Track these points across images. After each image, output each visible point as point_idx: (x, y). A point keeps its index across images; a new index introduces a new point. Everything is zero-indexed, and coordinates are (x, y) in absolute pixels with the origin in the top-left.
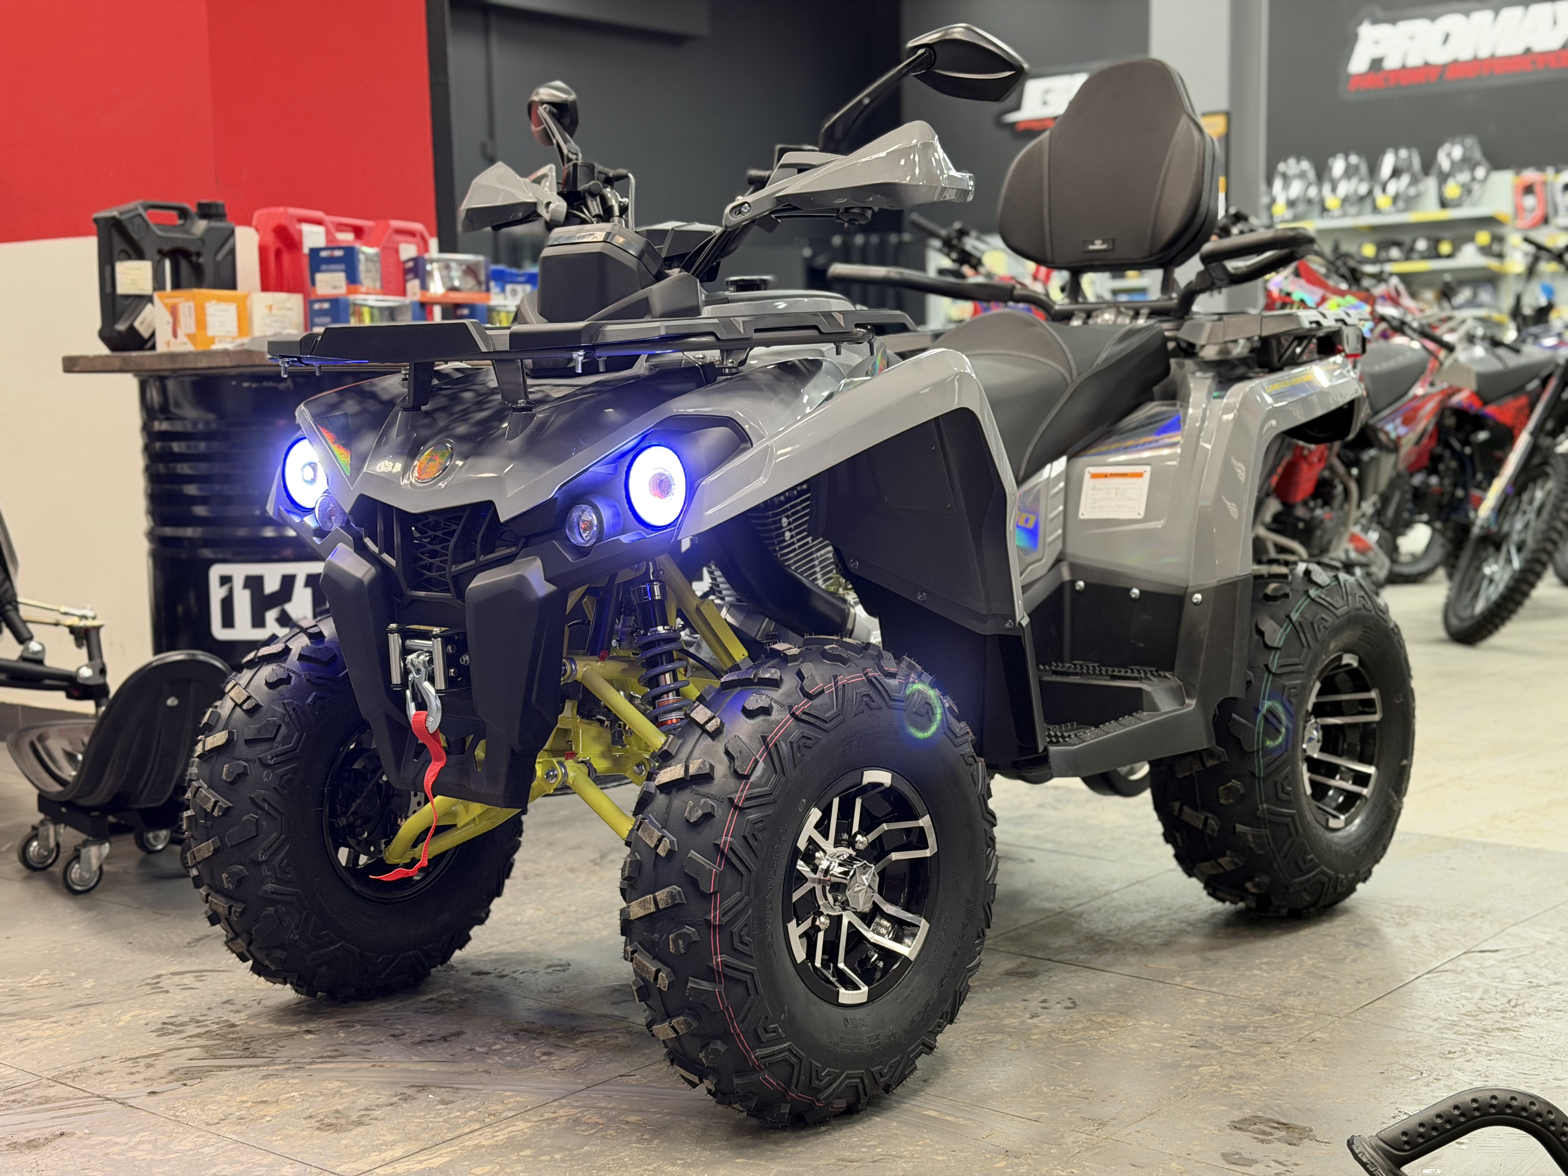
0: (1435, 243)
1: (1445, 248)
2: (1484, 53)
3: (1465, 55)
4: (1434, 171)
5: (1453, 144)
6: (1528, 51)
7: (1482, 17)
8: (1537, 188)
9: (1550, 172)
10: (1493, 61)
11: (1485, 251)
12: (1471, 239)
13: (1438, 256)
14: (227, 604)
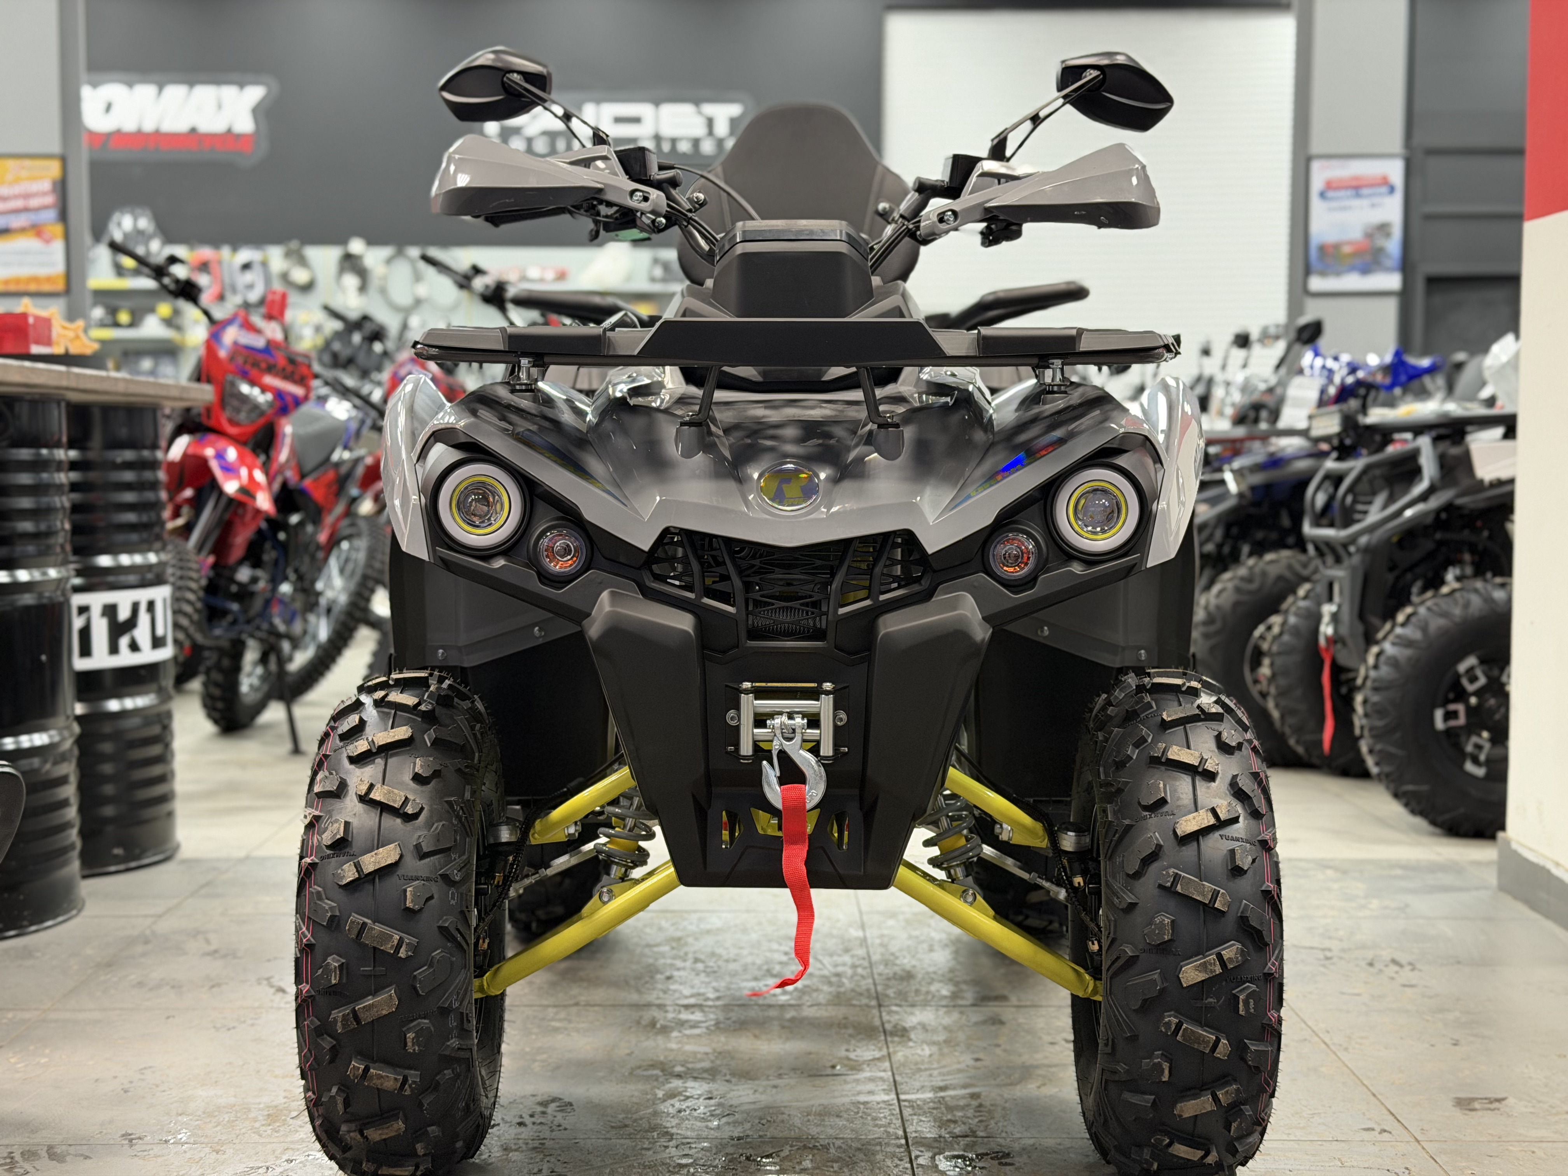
0: (113, 311)
1: (124, 317)
2: (149, 127)
3: (129, 126)
4: (106, 240)
5: (123, 213)
6: (193, 130)
7: (145, 92)
8: (213, 267)
9: (225, 252)
10: (157, 136)
11: (169, 322)
12: (152, 310)
13: (116, 325)
14: (85, 633)
